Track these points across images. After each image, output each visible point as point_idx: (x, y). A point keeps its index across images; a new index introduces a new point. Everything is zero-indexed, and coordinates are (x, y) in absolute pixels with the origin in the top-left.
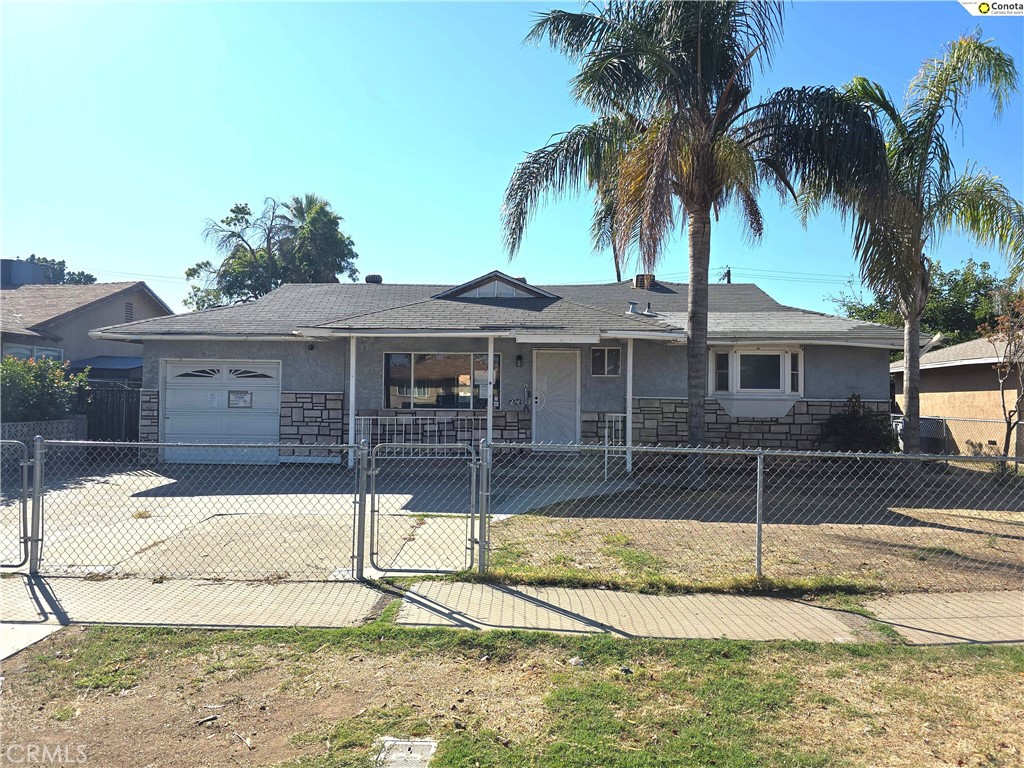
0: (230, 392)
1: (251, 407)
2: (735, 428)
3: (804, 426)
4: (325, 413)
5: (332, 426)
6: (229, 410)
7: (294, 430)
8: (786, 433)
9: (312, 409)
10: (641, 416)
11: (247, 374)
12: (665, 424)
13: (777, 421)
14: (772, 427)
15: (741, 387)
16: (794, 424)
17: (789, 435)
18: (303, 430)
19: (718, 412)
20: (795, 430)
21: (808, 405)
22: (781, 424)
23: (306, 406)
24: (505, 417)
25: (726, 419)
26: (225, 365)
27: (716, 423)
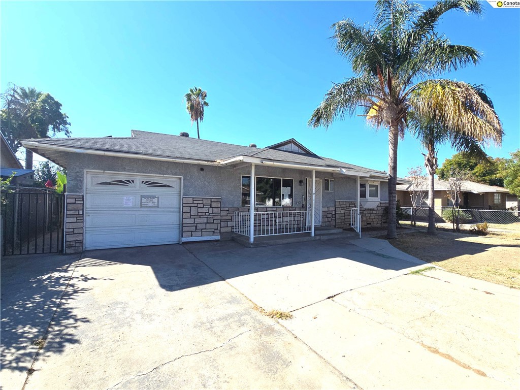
0: (142, 197)
1: (158, 207)
4: (211, 210)
5: (216, 217)
6: (142, 209)
7: (192, 221)
8: (376, 213)
9: (203, 208)
10: (340, 208)
11: (154, 184)
12: (347, 211)
14: (373, 211)
15: (369, 197)
18: (197, 221)
22: (376, 210)
23: (199, 206)
24: (294, 209)
26: (138, 178)
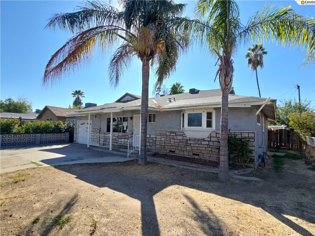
0: (86, 128)
2: (189, 142)
3: (214, 142)
6: (86, 132)
8: (208, 145)
10: (160, 136)
12: (167, 139)
13: (204, 140)
14: (202, 142)
15: (188, 126)
16: (210, 141)
17: (208, 146)
19: (183, 136)
20: (211, 144)
21: (216, 134)
22: (205, 141)
24: (128, 135)
25: (186, 138)
26: (86, 122)
27: (183, 140)
